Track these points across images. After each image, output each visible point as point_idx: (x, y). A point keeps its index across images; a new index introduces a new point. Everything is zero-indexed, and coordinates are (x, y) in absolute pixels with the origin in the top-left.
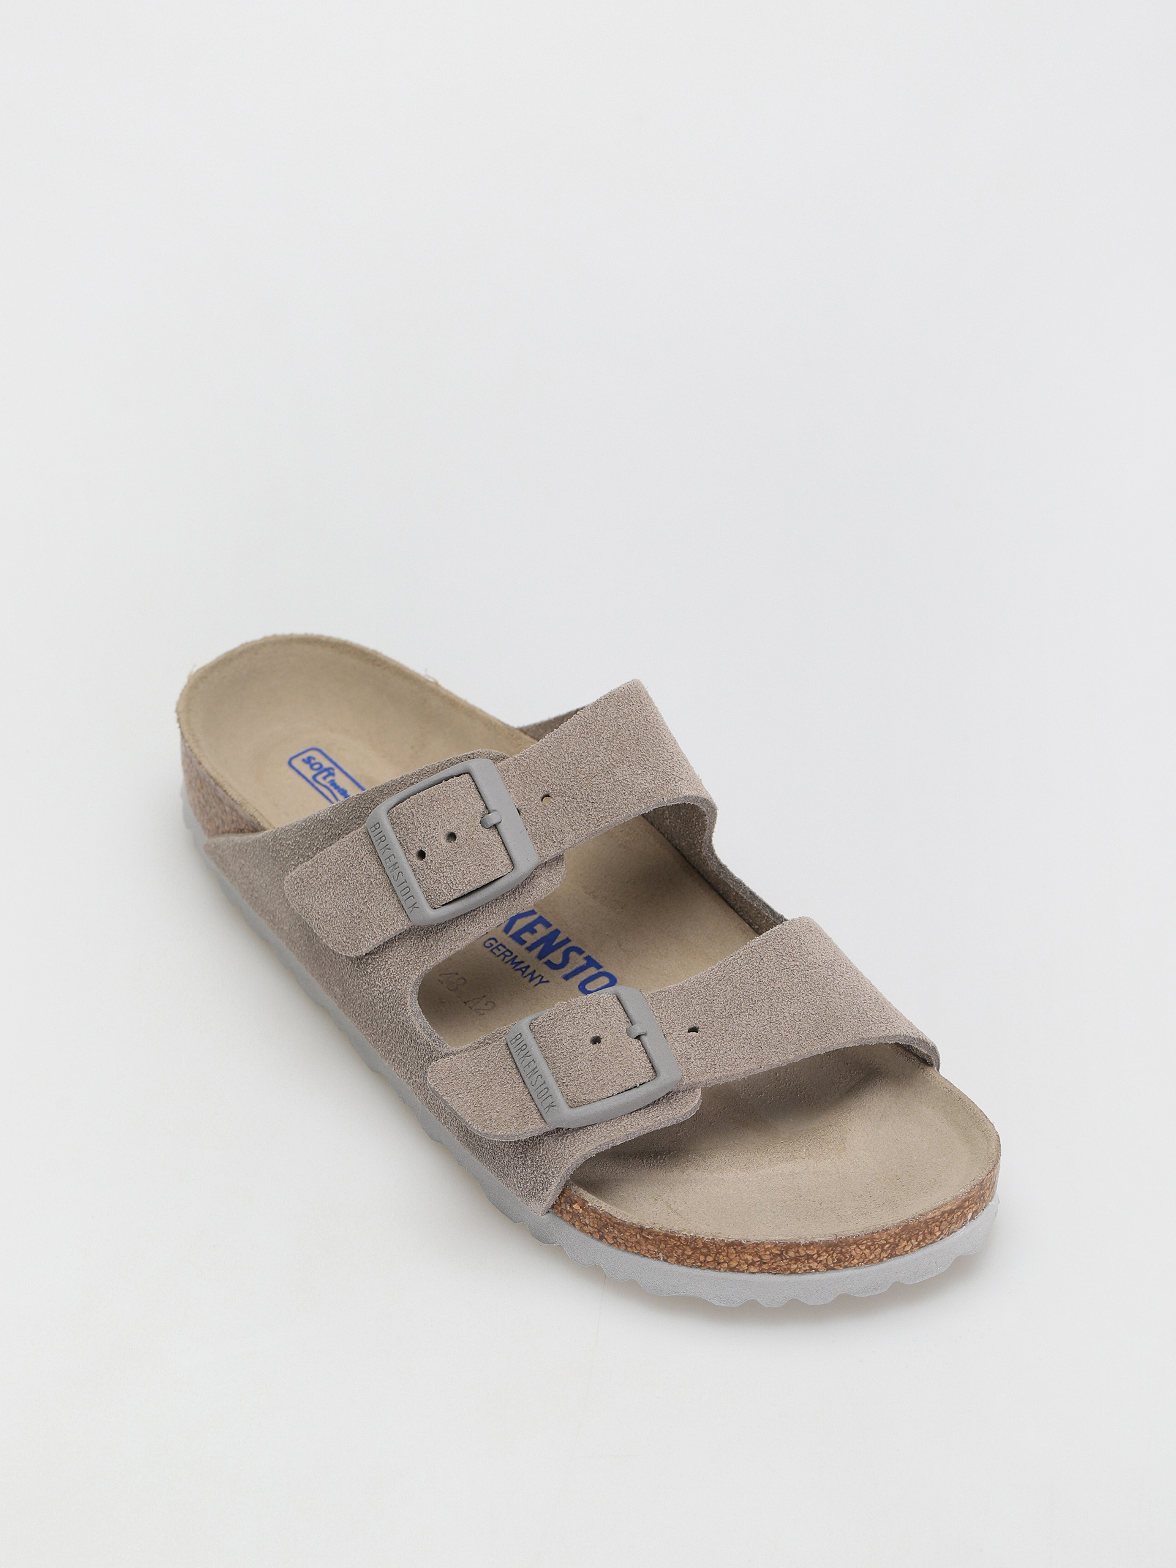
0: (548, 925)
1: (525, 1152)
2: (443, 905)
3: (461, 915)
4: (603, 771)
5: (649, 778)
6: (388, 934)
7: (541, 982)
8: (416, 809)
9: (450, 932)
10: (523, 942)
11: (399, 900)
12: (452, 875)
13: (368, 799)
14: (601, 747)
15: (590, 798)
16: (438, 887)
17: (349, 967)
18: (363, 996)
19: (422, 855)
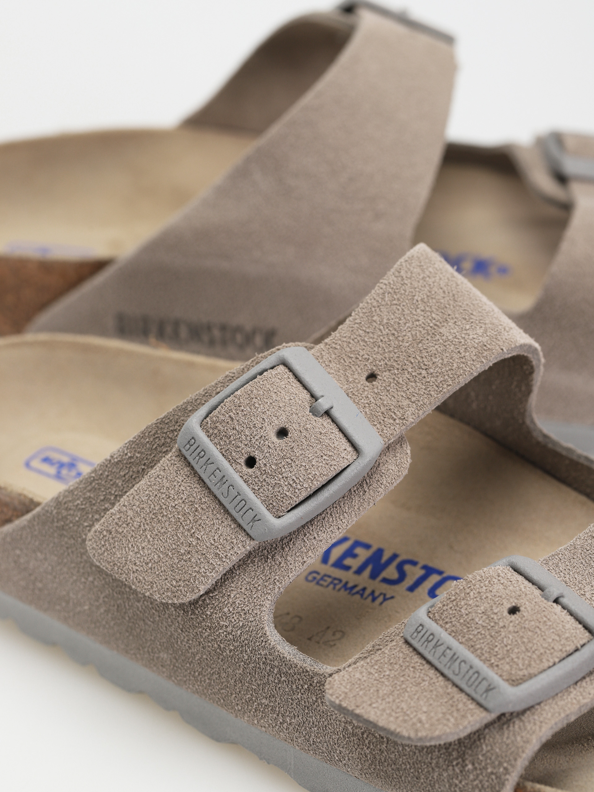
0: (367, 546)
1: (462, 756)
2: (288, 511)
3: (307, 523)
4: (429, 334)
5: (480, 331)
6: (228, 561)
7: (385, 599)
8: (234, 411)
9: (299, 543)
10: (348, 568)
11: (234, 520)
12: (293, 473)
13: (171, 421)
14: (418, 310)
15: (422, 365)
16: (279, 492)
17: (180, 619)
18: (204, 648)
19: (251, 462)
